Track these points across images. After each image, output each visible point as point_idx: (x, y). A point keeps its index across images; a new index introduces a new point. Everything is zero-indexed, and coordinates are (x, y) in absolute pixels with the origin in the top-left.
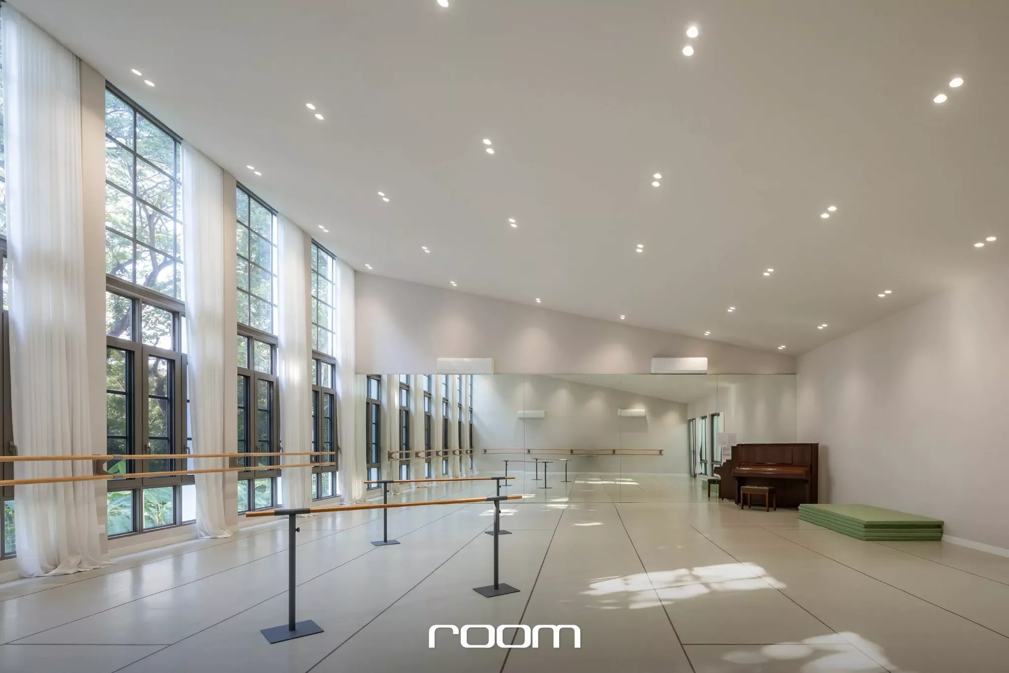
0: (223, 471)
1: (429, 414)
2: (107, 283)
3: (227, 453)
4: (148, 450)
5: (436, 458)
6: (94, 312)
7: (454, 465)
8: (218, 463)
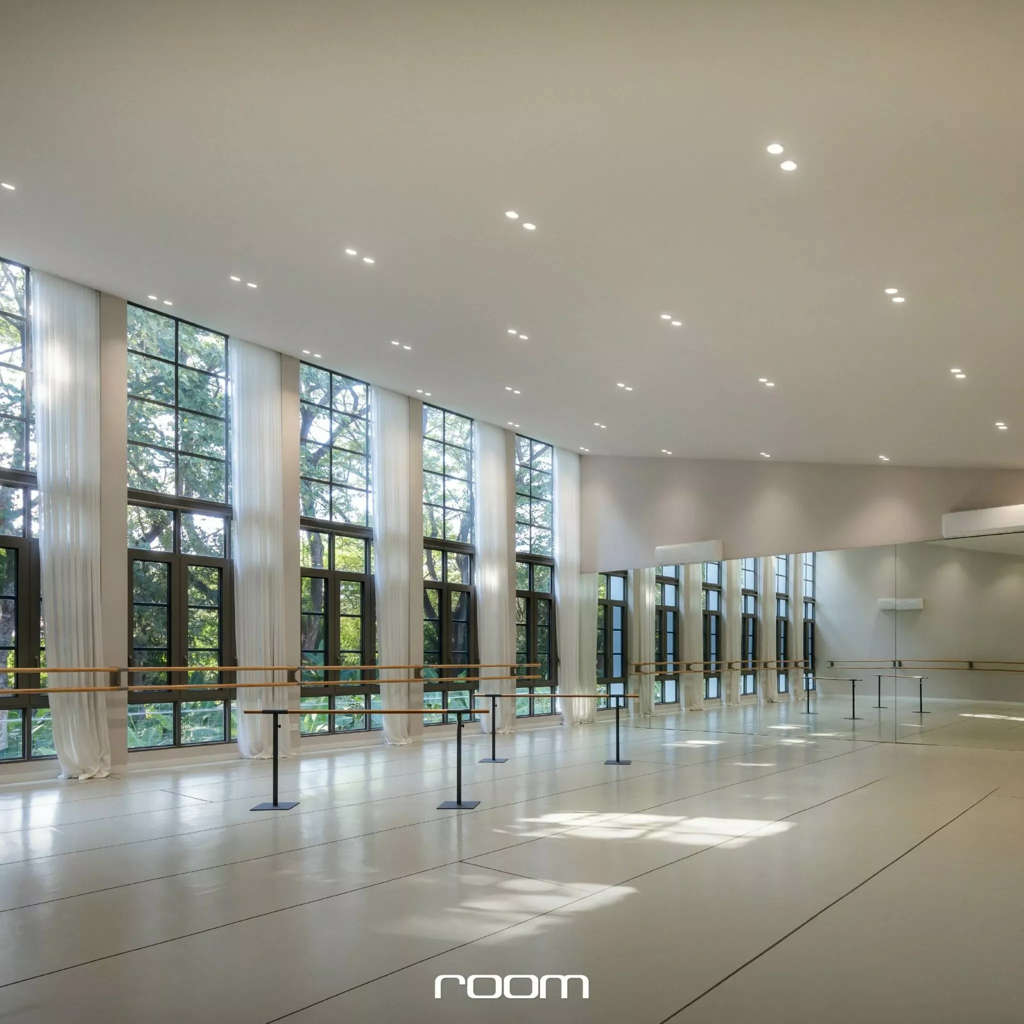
0: (409, 682)
1: (718, 614)
2: (301, 524)
3: (412, 664)
4: (339, 662)
5: (729, 672)
6: (291, 550)
7: (766, 683)
8: (403, 674)
